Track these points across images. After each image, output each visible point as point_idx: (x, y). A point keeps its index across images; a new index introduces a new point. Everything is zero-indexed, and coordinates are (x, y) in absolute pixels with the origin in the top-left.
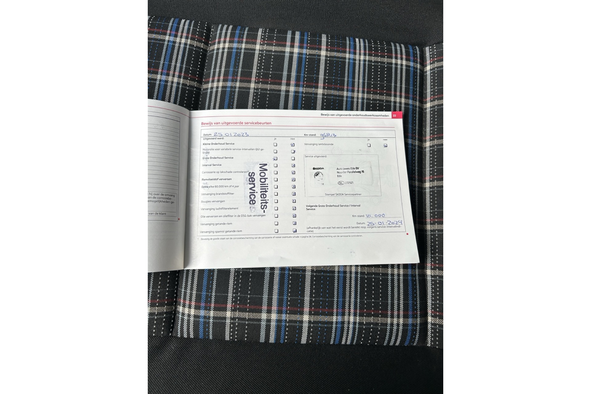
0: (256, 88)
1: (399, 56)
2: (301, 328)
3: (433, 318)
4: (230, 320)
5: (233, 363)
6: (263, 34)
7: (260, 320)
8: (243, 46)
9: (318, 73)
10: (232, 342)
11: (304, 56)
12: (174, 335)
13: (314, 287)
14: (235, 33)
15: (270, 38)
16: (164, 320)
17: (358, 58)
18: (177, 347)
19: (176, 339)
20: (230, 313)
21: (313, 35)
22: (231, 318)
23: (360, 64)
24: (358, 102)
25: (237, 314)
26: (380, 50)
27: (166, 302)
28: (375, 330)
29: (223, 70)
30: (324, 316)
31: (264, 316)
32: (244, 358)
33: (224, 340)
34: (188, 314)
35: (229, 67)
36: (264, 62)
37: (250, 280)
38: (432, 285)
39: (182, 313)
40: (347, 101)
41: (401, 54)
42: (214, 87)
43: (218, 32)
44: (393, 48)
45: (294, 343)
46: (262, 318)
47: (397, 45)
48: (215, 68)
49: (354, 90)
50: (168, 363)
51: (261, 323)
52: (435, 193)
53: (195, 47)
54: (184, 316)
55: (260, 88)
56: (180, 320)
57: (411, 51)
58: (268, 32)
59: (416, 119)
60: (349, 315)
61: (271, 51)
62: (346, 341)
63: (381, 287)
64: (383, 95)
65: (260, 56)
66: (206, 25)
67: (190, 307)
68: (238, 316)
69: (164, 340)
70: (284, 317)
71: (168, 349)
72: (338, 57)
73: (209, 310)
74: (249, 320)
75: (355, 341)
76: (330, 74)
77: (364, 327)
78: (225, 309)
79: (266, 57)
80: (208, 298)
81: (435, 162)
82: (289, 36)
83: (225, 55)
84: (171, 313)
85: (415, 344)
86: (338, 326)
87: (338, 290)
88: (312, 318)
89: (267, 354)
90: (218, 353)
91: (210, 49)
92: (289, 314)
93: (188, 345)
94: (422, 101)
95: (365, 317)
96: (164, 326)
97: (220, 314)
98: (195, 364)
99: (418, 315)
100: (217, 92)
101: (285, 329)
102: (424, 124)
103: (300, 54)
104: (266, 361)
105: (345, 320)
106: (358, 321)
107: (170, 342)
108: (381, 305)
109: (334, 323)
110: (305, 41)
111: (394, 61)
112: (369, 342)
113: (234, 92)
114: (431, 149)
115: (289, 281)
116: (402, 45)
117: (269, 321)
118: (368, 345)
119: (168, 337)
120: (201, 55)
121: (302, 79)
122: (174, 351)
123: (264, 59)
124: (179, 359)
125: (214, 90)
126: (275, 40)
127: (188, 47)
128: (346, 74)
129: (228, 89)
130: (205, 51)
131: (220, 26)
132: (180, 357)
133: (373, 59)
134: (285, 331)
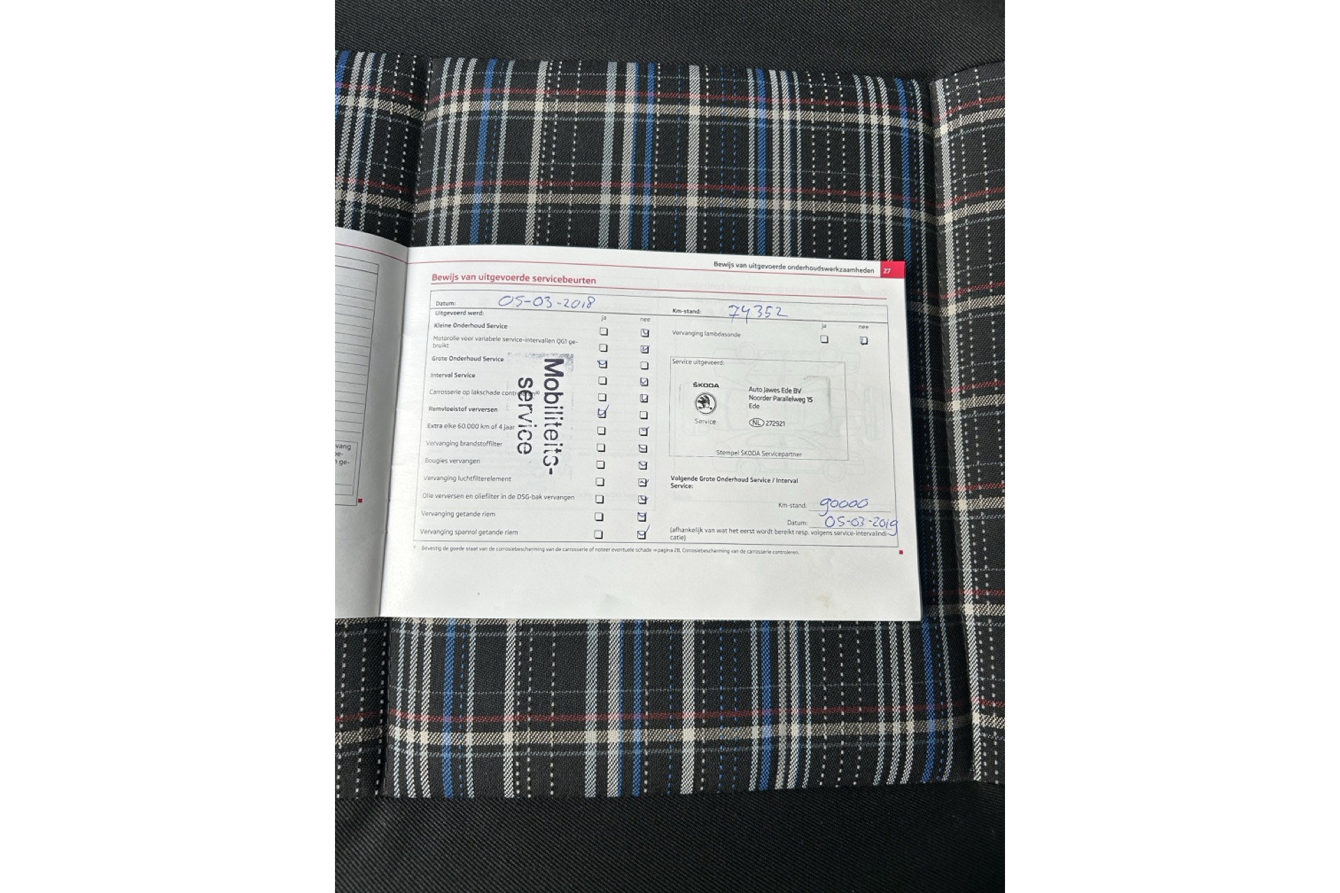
0: (540, 204)
1: (873, 106)
2: (678, 759)
3: (984, 716)
4: (513, 752)
5: (524, 852)
6: (550, 75)
7: (582, 747)
8: (506, 105)
9: (684, 160)
10: (520, 800)
11: (649, 121)
12: (386, 793)
13: (704, 661)
14: (483, 77)
15: (568, 83)
16: (360, 760)
17: (778, 118)
18: (393, 821)
19: (389, 801)
20: (511, 734)
21: (668, 69)
22: (514, 746)
23: (781, 130)
24: (781, 221)
25: (529, 736)
26: (827, 94)
27: (362, 720)
28: (852, 752)
29: (460, 165)
30: (731, 728)
31: (591, 737)
32: (550, 838)
33: (502, 799)
34: (415, 743)
35: (475, 160)
36: (556, 142)
37: (554, 655)
38: (977, 640)
39: (401, 742)
40: (756, 220)
41: (879, 101)
42: (441, 209)
43: (445, 76)
44: (859, 87)
45: (666, 795)
46: (586, 742)
47: (868, 79)
48: (442, 163)
49: (772, 194)
50: (373, 860)
51: (586, 752)
52: (975, 424)
53: (392, 117)
54: (406, 750)
55: (551, 204)
56: (397, 760)
57: (901, 91)
58: (561, 70)
59: (921, 253)
60: (789, 721)
61: (571, 114)
62: (786, 782)
63: (858, 651)
64: (842, 201)
65: (546, 126)
66: (414, 62)
67: (417, 727)
68: (531, 740)
69: (363, 805)
70: (637, 735)
71: (372, 827)
72: (731, 119)
73: (461, 732)
74: (558, 747)
75: (806, 780)
76: (714, 159)
77: (825, 747)
78: (499, 728)
79: (559, 129)
80: (459, 703)
81: (971, 350)
82: (612, 74)
83: (464, 130)
84: (374, 743)
85: (945, 779)
86: (763, 748)
87: (759, 665)
88: (703, 733)
89: (603, 825)
90: (490, 831)
91: (429, 119)
92: (648, 729)
93: (418, 815)
94: (934, 209)
95: (826, 723)
96: (360, 776)
97: (488, 739)
98: (436, 859)
99: (950, 710)
100: (449, 218)
101: (642, 763)
102: (940, 262)
103: (640, 116)
104: (602, 842)
105: (780, 735)
106: (809, 734)
107: (377, 810)
108: (861, 695)
109: (755, 743)
110: (650, 85)
111: (861, 118)
112: (839, 779)
113: (491, 216)
114: (960, 320)
115: (644, 653)
116: (880, 80)
117: (602, 747)
118: (837, 786)
119: (371, 798)
120: (407, 134)
121: (647, 176)
122: (386, 831)
123: (556, 134)
124: (398, 849)
125: (444, 214)
126: (580, 86)
127: (374, 116)
128: (752, 157)
129: (476, 211)
130: (416, 123)
131: (448, 60)
132: (400, 846)
133: (812, 116)
134: (643, 768)
